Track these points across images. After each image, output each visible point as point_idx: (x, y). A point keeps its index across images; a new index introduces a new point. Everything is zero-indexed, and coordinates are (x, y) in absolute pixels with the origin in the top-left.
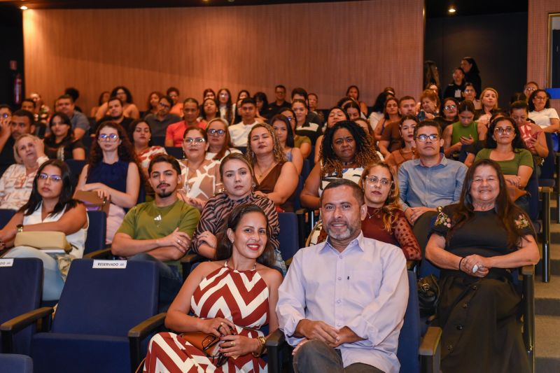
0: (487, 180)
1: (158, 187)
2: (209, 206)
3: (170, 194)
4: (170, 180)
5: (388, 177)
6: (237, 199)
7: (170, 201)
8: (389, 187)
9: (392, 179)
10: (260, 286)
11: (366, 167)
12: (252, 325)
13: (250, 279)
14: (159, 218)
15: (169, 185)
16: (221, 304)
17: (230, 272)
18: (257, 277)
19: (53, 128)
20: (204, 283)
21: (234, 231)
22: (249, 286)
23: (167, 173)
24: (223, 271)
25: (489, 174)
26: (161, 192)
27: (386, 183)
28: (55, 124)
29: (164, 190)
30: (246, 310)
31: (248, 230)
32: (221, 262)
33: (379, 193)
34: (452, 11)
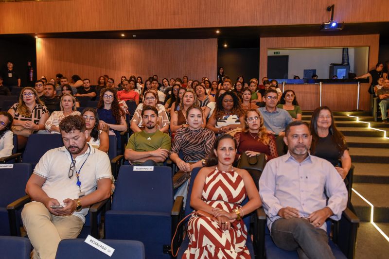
0: (327, 117)
1: (148, 123)
2: (179, 133)
3: (153, 127)
4: (153, 119)
5: (257, 115)
6: (193, 130)
7: (153, 130)
8: (259, 120)
9: (259, 115)
10: (239, 179)
11: (245, 114)
12: (238, 202)
13: (233, 176)
14: (149, 139)
15: (153, 122)
16: (220, 191)
17: (220, 172)
18: (236, 174)
19: (63, 92)
20: (208, 180)
21: (217, 150)
22: (234, 179)
23: (152, 116)
24: (216, 172)
25: (327, 114)
26: (149, 126)
27: (257, 118)
28: (64, 90)
29: (150, 125)
30: (235, 193)
31: (223, 149)
32: (213, 167)
33: (256, 124)
34: (226, 46)
